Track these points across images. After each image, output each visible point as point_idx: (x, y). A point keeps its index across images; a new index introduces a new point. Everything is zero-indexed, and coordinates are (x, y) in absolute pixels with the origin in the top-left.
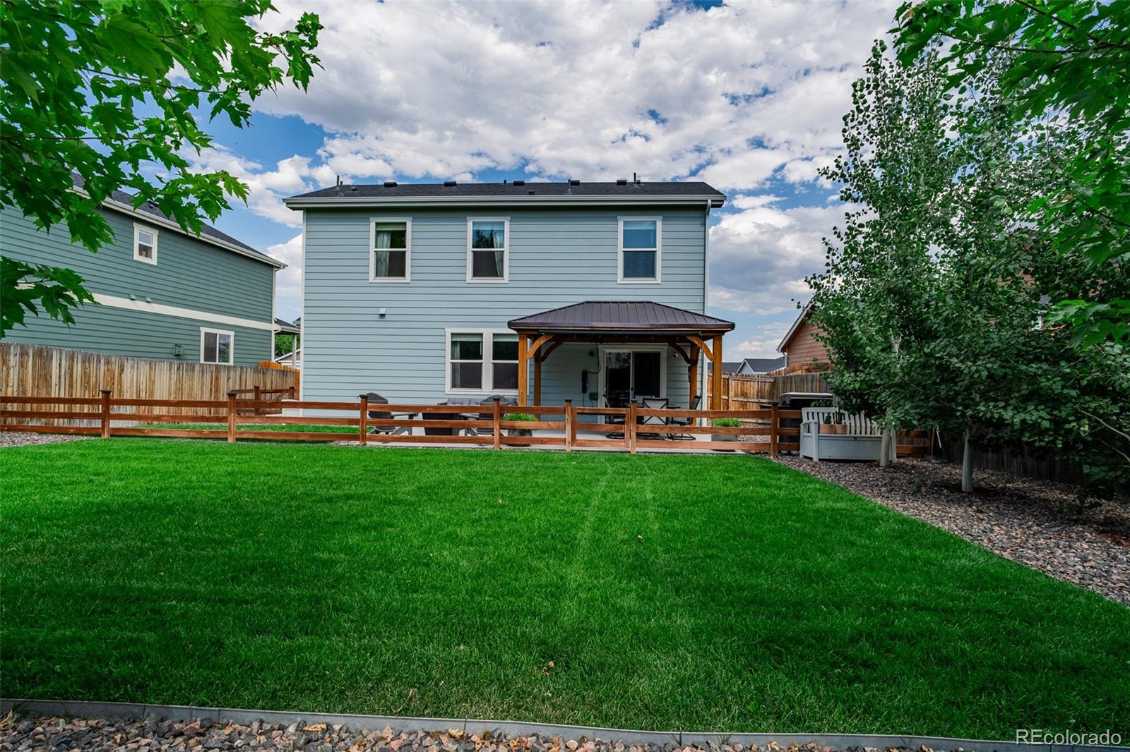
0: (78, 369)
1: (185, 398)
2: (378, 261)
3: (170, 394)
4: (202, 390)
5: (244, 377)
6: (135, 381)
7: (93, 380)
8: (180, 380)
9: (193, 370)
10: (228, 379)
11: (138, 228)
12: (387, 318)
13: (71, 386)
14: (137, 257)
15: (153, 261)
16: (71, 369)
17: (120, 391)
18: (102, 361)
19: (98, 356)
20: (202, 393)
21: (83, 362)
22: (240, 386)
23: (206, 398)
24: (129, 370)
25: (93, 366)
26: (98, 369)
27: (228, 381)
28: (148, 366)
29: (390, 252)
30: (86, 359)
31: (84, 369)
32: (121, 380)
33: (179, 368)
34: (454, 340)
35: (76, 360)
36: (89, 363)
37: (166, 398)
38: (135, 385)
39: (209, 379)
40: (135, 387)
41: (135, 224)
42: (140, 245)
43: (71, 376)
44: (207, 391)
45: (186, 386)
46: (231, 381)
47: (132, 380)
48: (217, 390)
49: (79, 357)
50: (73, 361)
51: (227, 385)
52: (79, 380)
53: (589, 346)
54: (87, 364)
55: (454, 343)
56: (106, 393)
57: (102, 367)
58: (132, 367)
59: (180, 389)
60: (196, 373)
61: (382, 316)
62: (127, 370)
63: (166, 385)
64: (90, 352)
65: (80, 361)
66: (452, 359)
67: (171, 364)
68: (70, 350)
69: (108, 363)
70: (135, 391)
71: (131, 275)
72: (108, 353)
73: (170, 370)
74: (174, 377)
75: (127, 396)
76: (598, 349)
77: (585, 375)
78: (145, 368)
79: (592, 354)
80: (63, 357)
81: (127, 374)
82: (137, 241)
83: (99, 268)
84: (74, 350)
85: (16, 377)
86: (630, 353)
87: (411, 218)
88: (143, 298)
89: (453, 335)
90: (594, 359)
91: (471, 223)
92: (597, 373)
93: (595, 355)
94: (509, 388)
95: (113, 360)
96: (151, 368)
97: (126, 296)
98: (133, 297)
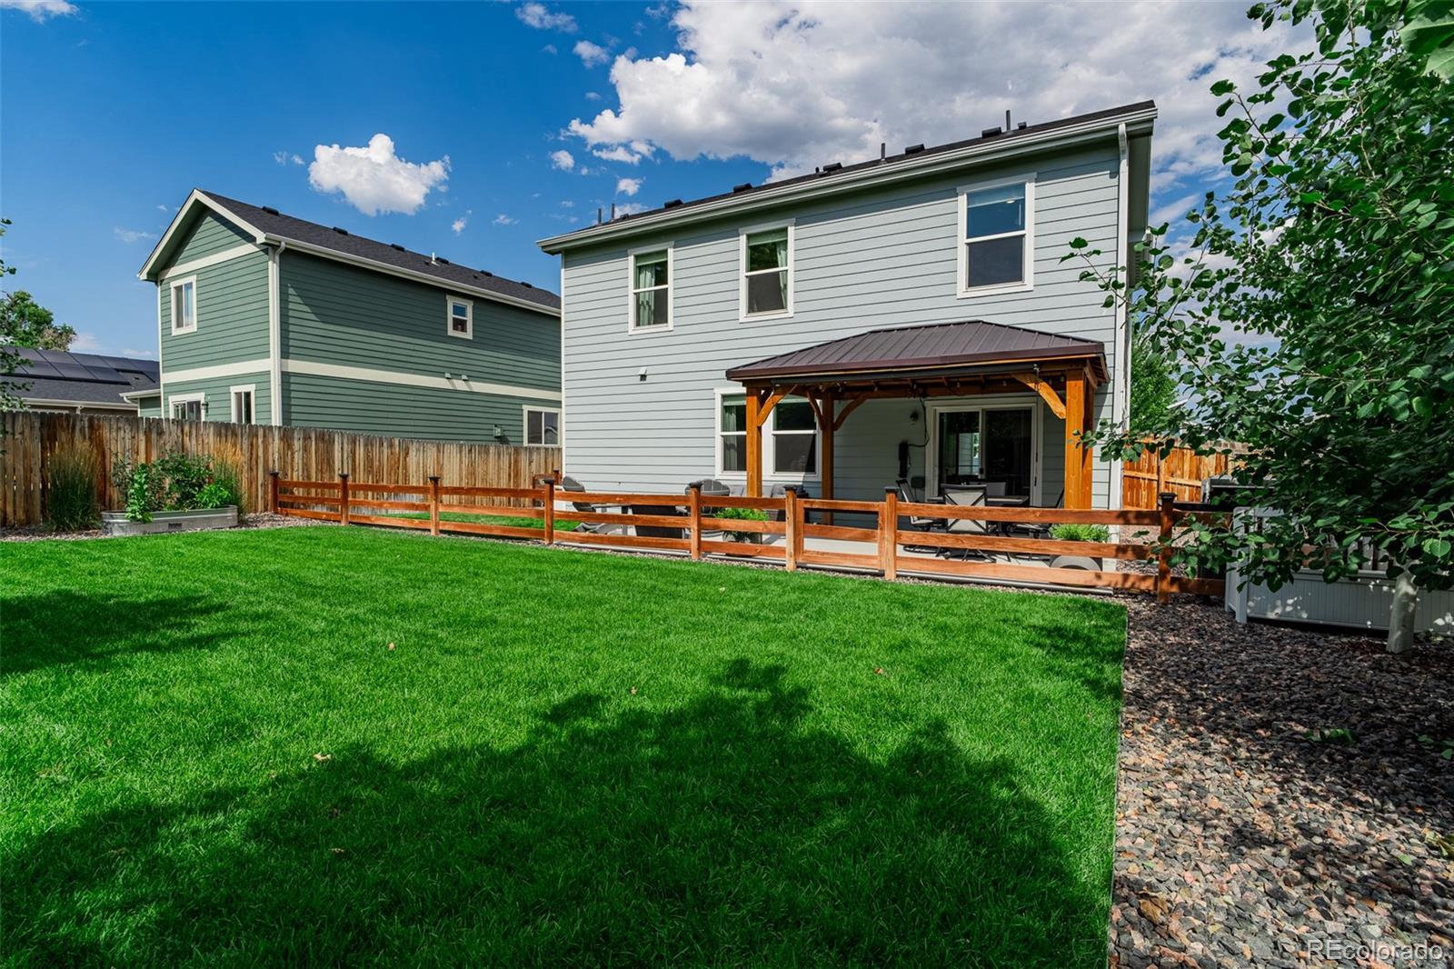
0: (360, 452)
1: (479, 485)
2: (638, 306)
3: (461, 479)
4: (499, 474)
5: (550, 460)
6: (421, 465)
8: (472, 463)
9: (487, 453)
10: (530, 462)
11: (451, 302)
12: (649, 379)
14: (451, 332)
15: (469, 335)
16: (353, 453)
17: (406, 476)
18: (385, 444)
19: (381, 439)
20: (499, 478)
21: (366, 445)
22: (546, 471)
23: (503, 485)
25: (376, 449)
26: (381, 452)
27: (530, 464)
28: (435, 449)
29: (655, 291)
30: (369, 442)
31: (367, 452)
32: (406, 463)
33: (470, 451)
34: (727, 404)
35: (358, 443)
36: (372, 446)
37: (456, 485)
38: (421, 469)
39: (507, 463)
40: (422, 471)
41: (448, 297)
42: (454, 319)
43: (354, 461)
44: (505, 476)
45: (480, 471)
46: (534, 465)
47: (419, 464)
48: (517, 475)
49: (361, 440)
50: (355, 444)
51: (530, 469)
53: (911, 403)
54: (370, 448)
55: (727, 409)
56: (435, 480)
57: (385, 451)
58: (418, 450)
59: (472, 474)
60: (491, 456)
61: (643, 377)
62: (413, 453)
63: (456, 469)
64: (372, 434)
65: (362, 444)
66: (723, 431)
67: (461, 446)
68: (352, 432)
69: (391, 445)
71: (445, 352)
72: (391, 435)
73: (461, 452)
74: (466, 461)
75: (414, 483)
76: (925, 408)
77: (904, 450)
78: (431, 451)
79: (915, 416)
80: (345, 440)
81: (413, 458)
82: (451, 315)
83: (412, 347)
84: (356, 432)
85: (300, 462)
86: (978, 413)
87: (673, 243)
88: (458, 376)
89: (725, 397)
90: (919, 424)
91: (745, 236)
92: (924, 446)
93: (921, 417)
94: (796, 470)
95: (397, 443)
96: (439, 451)
97: (441, 374)
98: (448, 375)
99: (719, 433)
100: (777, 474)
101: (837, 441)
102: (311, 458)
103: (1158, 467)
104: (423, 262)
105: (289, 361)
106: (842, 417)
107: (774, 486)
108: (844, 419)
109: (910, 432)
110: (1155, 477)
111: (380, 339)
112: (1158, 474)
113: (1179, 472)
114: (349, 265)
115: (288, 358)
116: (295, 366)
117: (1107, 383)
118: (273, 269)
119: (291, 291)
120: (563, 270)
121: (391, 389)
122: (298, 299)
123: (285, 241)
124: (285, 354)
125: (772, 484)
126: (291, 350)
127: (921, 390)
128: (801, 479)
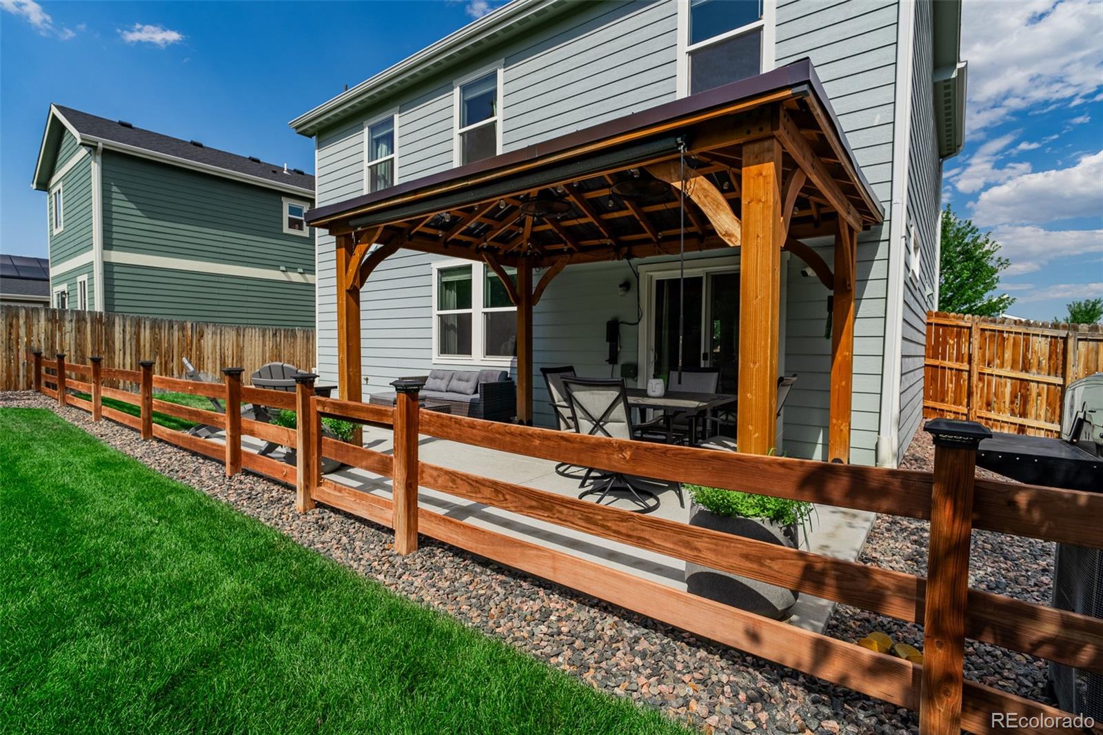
0: (146, 334)
2: (375, 180)
6: (218, 347)
7: (165, 345)
8: (277, 346)
9: (294, 336)
11: (287, 204)
13: (138, 351)
14: (286, 229)
15: (305, 232)
16: (138, 335)
18: (176, 327)
19: (171, 322)
21: (152, 328)
24: (210, 336)
25: (164, 334)
26: (171, 335)
28: (234, 333)
29: (385, 161)
30: (155, 325)
32: (200, 346)
33: (275, 335)
35: (143, 326)
36: (160, 329)
38: (218, 351)
40: (218, 353)
41: (283, 199)
42: (290, 219)
45: (285, 353)
47: (215, 346)
49: (147, 323)
50: (140, 327)
52: (148, 345)
53: (621, 266)
54: (157, 331)
55: (447, 285)
57: (176, 334)
58: (214, 333)
60: (299, 340)
63: (259, 350)
64: (160, 317)
65: (147, 327)
66: (440, 309)
67: (264, 330)
68: (135, 315)
69: (182, 328)
70: (218, 357)
71: (282, 248)
72: (183, 319)
73: (264, 336)
74: (269, 344)
76: (637, 276)
77: (613, 331)
78: (230, 336)
79: (626, 286)
80: (128, 323)
81: (208, 341)
82: (286, 215)
83: (245, 242)
84: (141, 315)
85: (73, 342)
86: (701, 278)
87: (398, 108)
88: (294, 269)
89: (442, 272)
90: (631, 295)
91: (458, 88)
92: (637, 323)
93: (634, 286)
94: (506, 354)
95: (189, 325)
96: (238, 334)
97: (276, 267)
98: (283, 268)
99: (435, 312)
100: (488, 358)
101: (536, 319)
102: (85, 339)
103: (970, 356)
104: (275, 172)
105: (112, 252)
106: (541, 289)
107: (481, 373)
108: (542, 291)
109: (620, 306)
110: (965, 366)
111: (211, 235)
112: (970, 362)
113: (997, 361)
114: (186, 169)
115: (111, 249)
116: (117, 257)
117: (879, 224)
118: (96, 169)
119: (114, 189)
120: (317, 151)
121: (223, 279)
122: (122, 197)
123: (101, 142)
124: (108, 244)
125: (479, 369)
126: (115, 242)
127: (625, 250)
128: (509, 364)
